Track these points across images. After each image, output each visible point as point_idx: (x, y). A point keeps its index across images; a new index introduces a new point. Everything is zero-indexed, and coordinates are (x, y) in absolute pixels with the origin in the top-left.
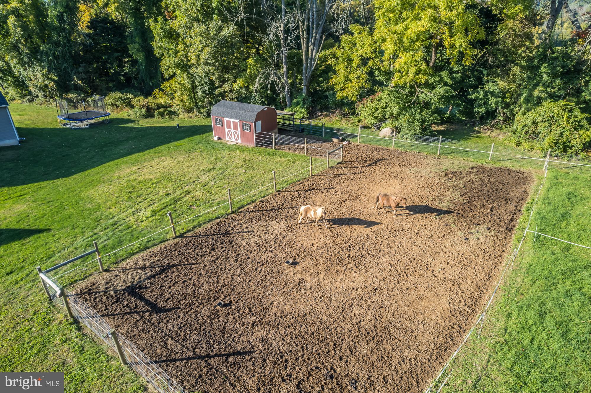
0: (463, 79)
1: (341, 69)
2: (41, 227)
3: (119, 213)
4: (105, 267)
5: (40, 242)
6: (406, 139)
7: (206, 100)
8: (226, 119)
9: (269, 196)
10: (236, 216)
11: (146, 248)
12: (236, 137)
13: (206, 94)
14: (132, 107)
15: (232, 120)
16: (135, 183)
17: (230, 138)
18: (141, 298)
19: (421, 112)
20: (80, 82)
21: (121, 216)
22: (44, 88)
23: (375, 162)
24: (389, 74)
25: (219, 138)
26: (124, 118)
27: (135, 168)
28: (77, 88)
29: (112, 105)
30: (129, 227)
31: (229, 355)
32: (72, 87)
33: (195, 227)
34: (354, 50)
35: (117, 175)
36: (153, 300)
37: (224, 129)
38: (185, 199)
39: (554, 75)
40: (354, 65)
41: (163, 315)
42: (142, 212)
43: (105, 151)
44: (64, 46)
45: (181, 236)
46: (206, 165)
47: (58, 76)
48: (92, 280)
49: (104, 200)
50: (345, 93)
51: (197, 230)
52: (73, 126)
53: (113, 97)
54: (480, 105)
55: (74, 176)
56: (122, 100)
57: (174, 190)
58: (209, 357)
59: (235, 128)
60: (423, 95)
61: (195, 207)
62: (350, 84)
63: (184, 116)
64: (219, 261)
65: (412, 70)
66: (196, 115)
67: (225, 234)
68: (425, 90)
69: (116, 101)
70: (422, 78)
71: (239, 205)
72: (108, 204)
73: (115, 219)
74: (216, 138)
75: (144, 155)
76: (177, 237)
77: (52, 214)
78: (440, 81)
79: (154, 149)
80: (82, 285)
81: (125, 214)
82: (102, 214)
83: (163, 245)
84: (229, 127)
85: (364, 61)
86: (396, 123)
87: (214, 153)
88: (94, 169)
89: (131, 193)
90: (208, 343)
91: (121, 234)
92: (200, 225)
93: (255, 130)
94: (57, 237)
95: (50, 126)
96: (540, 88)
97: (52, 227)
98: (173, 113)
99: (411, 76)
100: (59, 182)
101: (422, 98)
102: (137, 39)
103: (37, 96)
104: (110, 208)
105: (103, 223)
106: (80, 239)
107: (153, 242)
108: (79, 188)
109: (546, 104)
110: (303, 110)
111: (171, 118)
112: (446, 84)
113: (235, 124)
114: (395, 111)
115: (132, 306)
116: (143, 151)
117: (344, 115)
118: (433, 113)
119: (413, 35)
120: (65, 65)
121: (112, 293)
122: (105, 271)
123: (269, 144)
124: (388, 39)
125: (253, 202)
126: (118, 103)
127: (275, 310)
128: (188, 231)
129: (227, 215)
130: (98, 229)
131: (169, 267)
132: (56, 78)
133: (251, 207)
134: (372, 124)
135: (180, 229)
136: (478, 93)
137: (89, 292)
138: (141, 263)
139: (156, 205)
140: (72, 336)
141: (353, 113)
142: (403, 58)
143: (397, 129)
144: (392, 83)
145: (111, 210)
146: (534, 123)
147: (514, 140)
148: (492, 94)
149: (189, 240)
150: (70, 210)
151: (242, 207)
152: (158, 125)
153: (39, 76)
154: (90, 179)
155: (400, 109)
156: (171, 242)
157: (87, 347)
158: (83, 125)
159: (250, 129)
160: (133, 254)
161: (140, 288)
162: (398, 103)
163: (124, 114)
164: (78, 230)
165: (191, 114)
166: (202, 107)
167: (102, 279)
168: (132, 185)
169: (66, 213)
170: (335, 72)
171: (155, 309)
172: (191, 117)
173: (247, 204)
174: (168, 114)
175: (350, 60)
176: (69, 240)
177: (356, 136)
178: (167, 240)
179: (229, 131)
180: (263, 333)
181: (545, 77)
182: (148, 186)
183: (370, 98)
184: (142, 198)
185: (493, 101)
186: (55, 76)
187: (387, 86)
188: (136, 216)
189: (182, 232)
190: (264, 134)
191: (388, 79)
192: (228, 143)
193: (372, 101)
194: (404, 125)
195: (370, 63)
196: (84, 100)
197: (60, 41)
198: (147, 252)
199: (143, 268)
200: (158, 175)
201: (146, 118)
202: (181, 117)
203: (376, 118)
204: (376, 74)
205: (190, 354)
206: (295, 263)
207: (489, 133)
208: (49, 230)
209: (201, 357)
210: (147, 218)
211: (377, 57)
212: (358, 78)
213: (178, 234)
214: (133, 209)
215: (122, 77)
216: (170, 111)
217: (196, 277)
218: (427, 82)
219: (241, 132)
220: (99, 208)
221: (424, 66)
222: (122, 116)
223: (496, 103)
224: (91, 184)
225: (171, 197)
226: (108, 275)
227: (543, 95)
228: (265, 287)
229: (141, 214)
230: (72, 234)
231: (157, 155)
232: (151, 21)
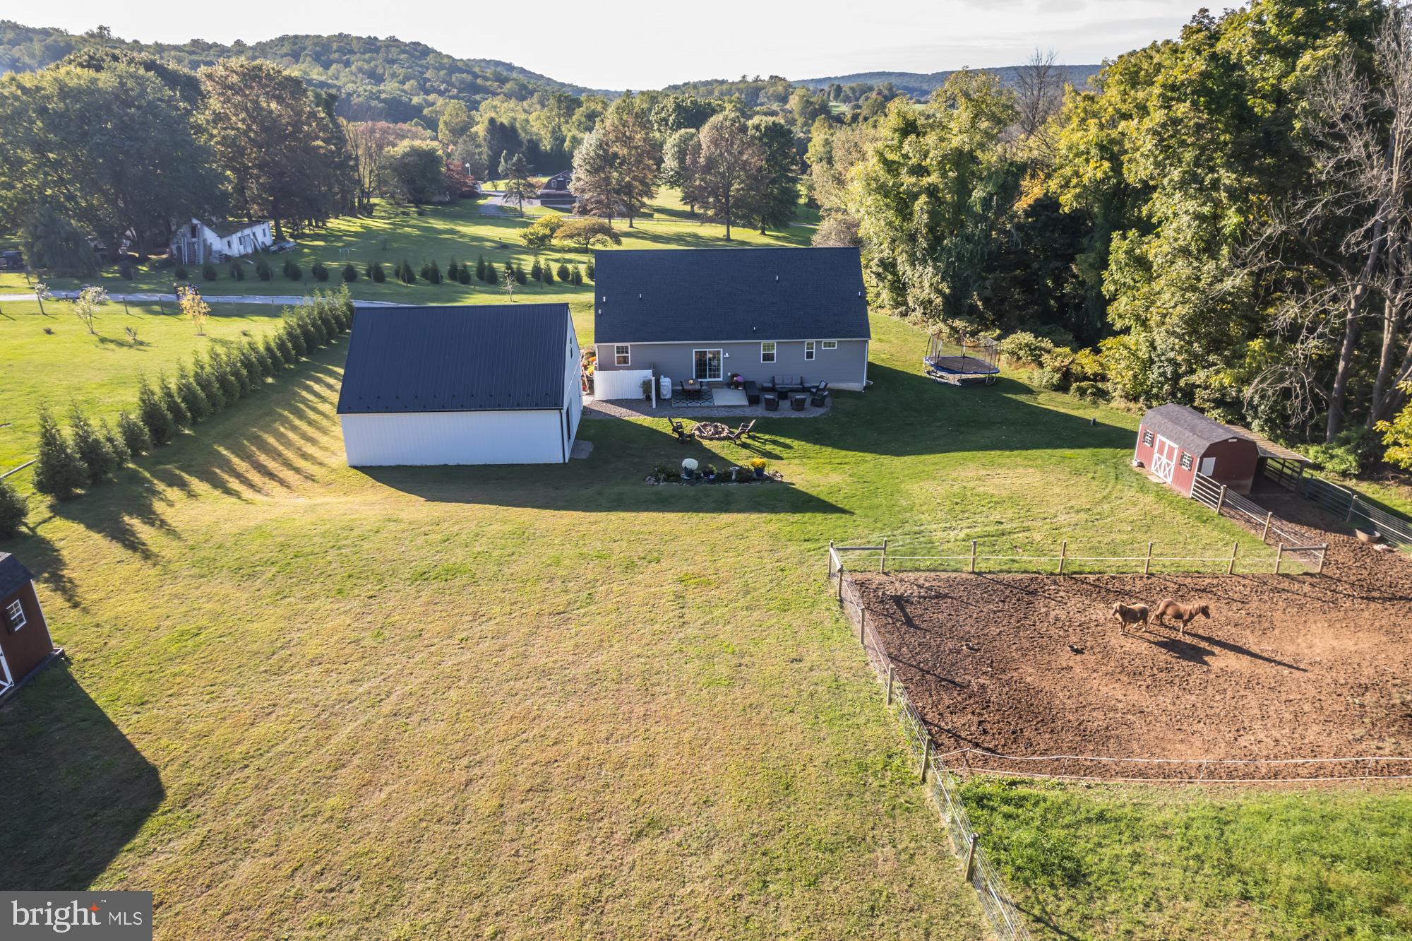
2: (847, 508)
3: (929, 523)
4: (886, 570)
5: (840, 522)
7: (1166, 387)
8: (1160, 438)
9: (1130, 576)
10: (1062, 579)
11: (935, 570)
12: (1167, 472)
13: (1166, 377)
14: (1041, 365)
15: (1168, 442)
16: (969, 494)
17: (1157, 470)
18: (903, 609)
20: (979, 303)
21: (929, 527)
22: (927, 304)
25: (1141, 465)
26: (1020, 381)
27: (984, 472)
28: (971, 313)
29: (1012, 353)
30: (931, 542)
31: (945, 680)
32: (966, 309)
33: (1001, 571)
35: (954, 475)
36: (911, 616)
37: (1153, 453)
38: (1016, 536)
41: (912, 630)
42: (955, 532)
43: (961, 433)
44: (978, 243)
45: (980, 574)
46: (1083, 502)
47: (952, 288)
48: (869, 576)
49: (921, 502)
51: (1001, 576)
52: (941, 377)
53: (1017, 342)
55: (906, 458)
56: (1030, 350)
57: (1012, 520)
58: (928, 673)
59: (1170, 457)
61: (1021, 550)
63: (1118, 403)
64: (1000, 614)
66: (1140, 409)
67: (1029, 593)
69: (1021, 349)
71: (1077, 569)
72: (924, 508)
73: (922, 528)
74: (1135, 463)
75: (1009, 457)
76: (974, 573)
77: (863, 497)
79: (1029, 452)
80: (859, 576)
81: (935, 526)
82: (911, 517)
83: (954, 575)
84: (1161, 452)
87: (1110, 486)
88: (932, 456)
89: (957, 504)
90: (935, 665)
91: (918, 546)
92: (1010, 572)
93: (1199, 470)
94: (857, 523)
95: (910, 371)
97: (857, 512)
98: (1103, 395)
100: (886, 460)
102: (1098, 245)
103: (914, 310)
104: (923, 513)
105: (907, 528)
106: (876, 534)
107: (945, 567)
108: (904, 476)
111: (1095, 403)
113: (1171, 449)
115: (891, 611)
116: (1012, 449)
120: (969, 272)
121: (880, 594)
122: (885, 573)
123: (1214, 503)
125: (1100, 573)
126: (1021, 353)
127: (1015, 674)
128: (990, 572)
129: (1052, 574)
130: (899, 531)
131: (946, 596)
132: (947, 291)
133: (1092, 578)
135: (983, 566)
137: (862, 584)
138: (921, 582)
139: (976, 530)
140: (835, 609)
145: (923, 517)
149: (985, 580)
150: (881, 500)
151: (1081, 573)
152: (1063, 411)
153: (926, 285)
154: (921, 467)
156: (964, 575)
157: (841, 620)
158: (953, 379)
159: (1191, 466)
160: (918, 570)
161: (907, 601)
163: (1025, 374)
164: (879, 525)
165: (1132, 405)
167: (878, 579)
168: (965, 495)
169: (876, 501)
171: (909, 622)
172: (1129, 410)
173: (1090, 573)
174: (1093, 394)
176: (866, 532)
178: (962, 572)
179: (1159, 459)
180: (987, 682)
182: (983, 503)
184: (966, 515)
186: (948, 287)
188: (946, 533)
189: (983, 570)
190: (1209, 482)
192: (1149, 477)
196: (973, 334)
197: (974, 235)
198: (933, 574)
199: (920, 587)
200: (1005, 494)
201: (1055, 390)
202: (1113, 404)
205: (914, 663)
206: (1078, 652)
208: (852, 514)
209: (921, 670)
210: (956, 540)
213: (976, 570)
214: (948, 525)
215: (1052, 302)
216: (1098, 389)
217: (964, 616)
219: (1176, 465)
220: (912, 510)
222: (1020, 376)
224: (917, 476)
225: (1001, 527)
226: (885, 578)
228: (1024, 655)
229: (952, 534)
230: (872, 527)
231: (1026, 462)
232: (1116, 235)
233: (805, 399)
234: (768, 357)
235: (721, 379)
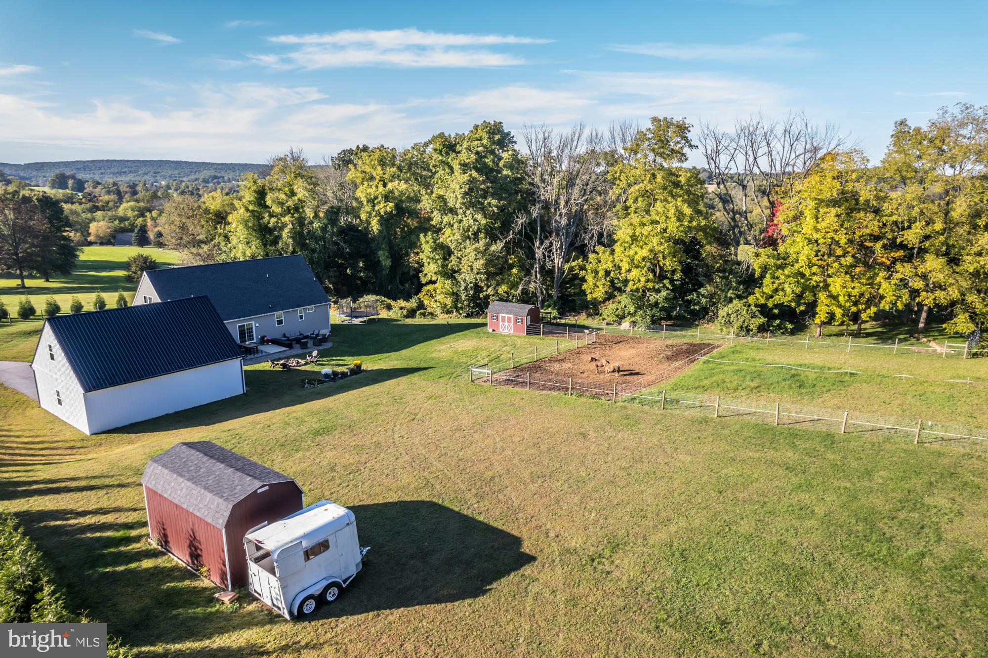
0: (682, 284)
1: (590, 278)
2: (428, 367)
3: (468, 361)
6: (641, 329)
8: (501, 315)
12: (509, 328)
14: (391, 308)
15: (506, 316)
16: (459, 351)
17: (503, 330)
18: (516, 381)
19: (651, 310)
23: (619, 342)
24: (626, 282)
25: (494, 330)
26: (384, 318)
27: (448, 346)
34: (599, 264)
35: (439, 349)
37: (499, 323)
38: (502, 357)
39: (739, 283)
40: (600, 275)
45: (516, 368)
50: (594, 296)
52: (351, 322)
53: (369, 299)
54: (695, 304)
55: (403, 351)
56: (379, 302)
57: (491, 354)
59: (509, 322)
60: (653, 297)
62: (598, 289)
63: (444, 316)
65: (643, 279)
67: (539, 367)
68: (653, 294)
69: (373, 302)
70: (650, 285)
74: (491, 330)
75: (443, 340)
76: (514, 368)
78: (663, 287)
79: (446, 337)
81: (472, 361)
83: (509, 371)
84: (503, 320)
85: (607, 273)
86: (633, 319)
88: (412, 348)
89: (463, 355)
93: (527, 322)
96: (731, 291)
99: (642, 283)
100: (397, 353)
101: (652, 300)
108: (420, 354)
109: (735, 302)
110: (555, 311)
111: (432, 318)
112: (668, 289)
113: (509, 319)
114: (632, 309)
116: (438, 338)
117: (590, 315)
118: (660, 311)
119: (640, 259)
123: (538, 333)
124: (625, 260)
129: (535, 361)
131: (520, 375)
134: (614, 321)
136: (693, 295)
139: (487, 359)
141: (597, 314)
142: (635, 273)
143: (634, 323)
144: (628, 289)
146: (728, 314)
147: (719, 327)
148: (703, 296)
152: (427, 323)
154: (418, 351)
155: (635, 307)
156: (512, 370)
158: (357, 322)
159: (522, 322)
162: (634, 303)
163: (385, 314)
164: (452, 367)
166: (462, 308)
170: (586, 281)
172: (452, 317)
174: (428, 314)
175: (597, 272)
177: (603, 329)
179: (503, 324)
181: (734, 284)
182: (471, 352)
183: (612, 301)
185: (703, 300)
187: (625, 291)
190: (534, 326)
191: (626, 286)
192: (501, 334)
193: (613, 303)
194: (639, 319)
195: (612, 274)
198: (502, 372)
200: (471, 348)
201: (407, 318)
202: (441, 317)
203: (617, 316)
204: (616, 281)
207: (705, 325)
208: (434, 367)
211: (616, 270)
212: (604, 285)
216: (429, 312)
218: (654, 287)
219: (514, 324)
221: (651, 276)
223: (706, 302)
224: (426, 353)
227: (733, 296)
231: (454, 339)
232: (422, 235)
233: (307, 342)
234: (280, 322)
235: (255, 341)
